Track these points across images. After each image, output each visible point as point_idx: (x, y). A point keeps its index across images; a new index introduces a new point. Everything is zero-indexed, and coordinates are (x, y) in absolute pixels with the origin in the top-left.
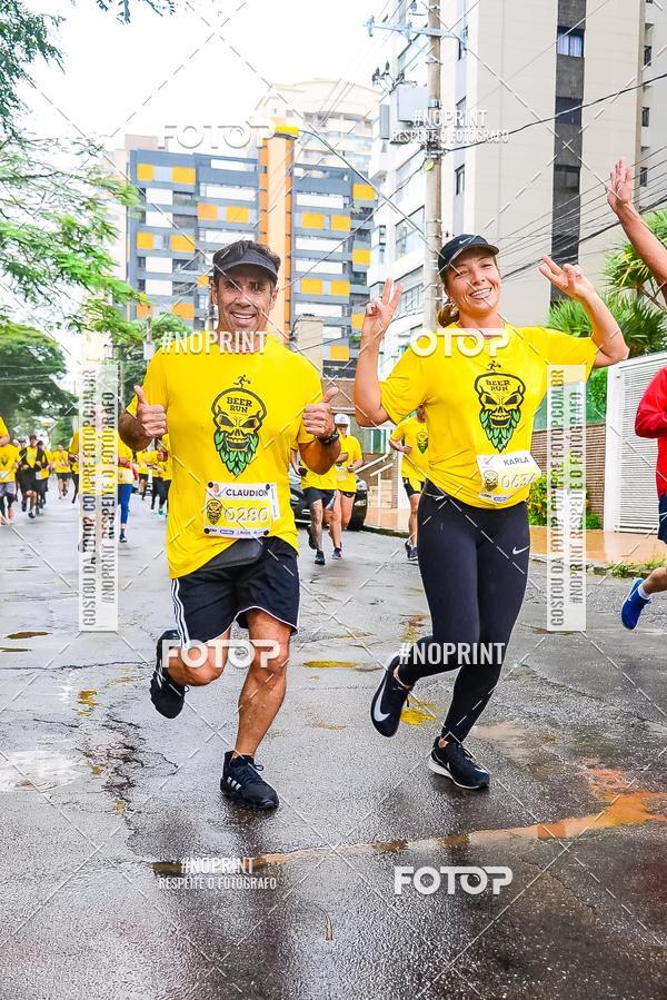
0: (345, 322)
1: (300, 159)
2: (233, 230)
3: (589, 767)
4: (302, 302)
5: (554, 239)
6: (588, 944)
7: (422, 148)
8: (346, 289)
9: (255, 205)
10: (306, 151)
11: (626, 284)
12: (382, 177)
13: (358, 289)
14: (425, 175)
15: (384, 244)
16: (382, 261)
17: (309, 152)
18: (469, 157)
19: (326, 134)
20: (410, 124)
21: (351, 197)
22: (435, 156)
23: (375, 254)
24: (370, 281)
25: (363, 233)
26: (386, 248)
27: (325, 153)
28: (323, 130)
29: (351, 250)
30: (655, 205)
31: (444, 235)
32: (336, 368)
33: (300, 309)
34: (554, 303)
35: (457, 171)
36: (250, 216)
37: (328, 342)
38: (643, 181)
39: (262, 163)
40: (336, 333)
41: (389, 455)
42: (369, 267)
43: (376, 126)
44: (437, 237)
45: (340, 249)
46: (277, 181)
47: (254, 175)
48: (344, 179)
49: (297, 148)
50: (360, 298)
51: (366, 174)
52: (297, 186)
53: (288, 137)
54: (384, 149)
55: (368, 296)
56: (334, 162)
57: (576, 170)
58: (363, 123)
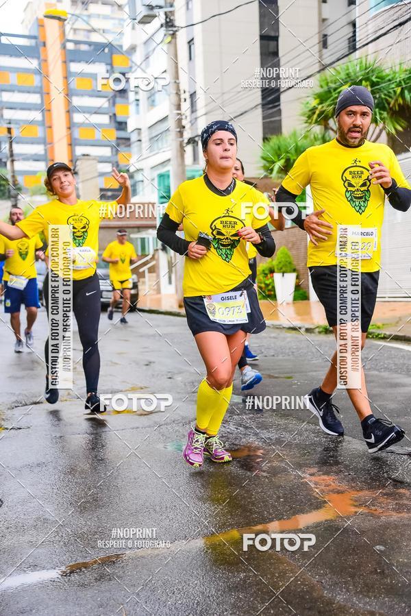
0: (114, 159)
1: (70, 36)
2: (23, 92)
3: (311, 475)
4: (80, 145)
5: (262, 91)
6: (319, 612)
7: (162, 26)
8: (113, 134)
9: (38, 72)
10: (75, 30)
11: (316, 122)
12: (133, 49)
13: (122, 134)
14: (165, 47)
15: (138, 100)
16: (138, 112)
17: (76, 30)
18: (197, 32)
19: (89, 16)
20: (151, 7)
21: (111, 64)
22: (171, 32)
23: (132, 108)
24: (130, 127)
25: (123, 92)
26: (141, 103)
27: (89, 31)
28: (85, 13)
29: (114, 104)
30: (334, 62)
31: (182, 92)
32: (110, 194)
33: (79, 151)
34: (265, 139)
35: (189, 42)
36: (36, 81)
37: (102, 175)
38: (324, 44)
39: (41, 40)
40: (107, 168)
41: (153, 256)
42: (128, 117)
43: (127, 9)
44: (177, 93)
45: (106, 105)
46: (54, 53)
47: (36, 49)
48: (104, 52)
49: (68, 28)
50: (123, 141)
51: (121, 46)
52: (70, 57)
53: (59, 19)
54: (133, 28)
55: (128, 139)
56: (96, 38)
57: (276, 39)
58: (116, 7)
